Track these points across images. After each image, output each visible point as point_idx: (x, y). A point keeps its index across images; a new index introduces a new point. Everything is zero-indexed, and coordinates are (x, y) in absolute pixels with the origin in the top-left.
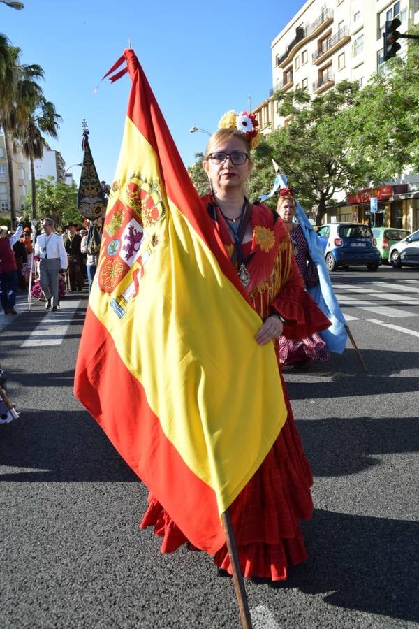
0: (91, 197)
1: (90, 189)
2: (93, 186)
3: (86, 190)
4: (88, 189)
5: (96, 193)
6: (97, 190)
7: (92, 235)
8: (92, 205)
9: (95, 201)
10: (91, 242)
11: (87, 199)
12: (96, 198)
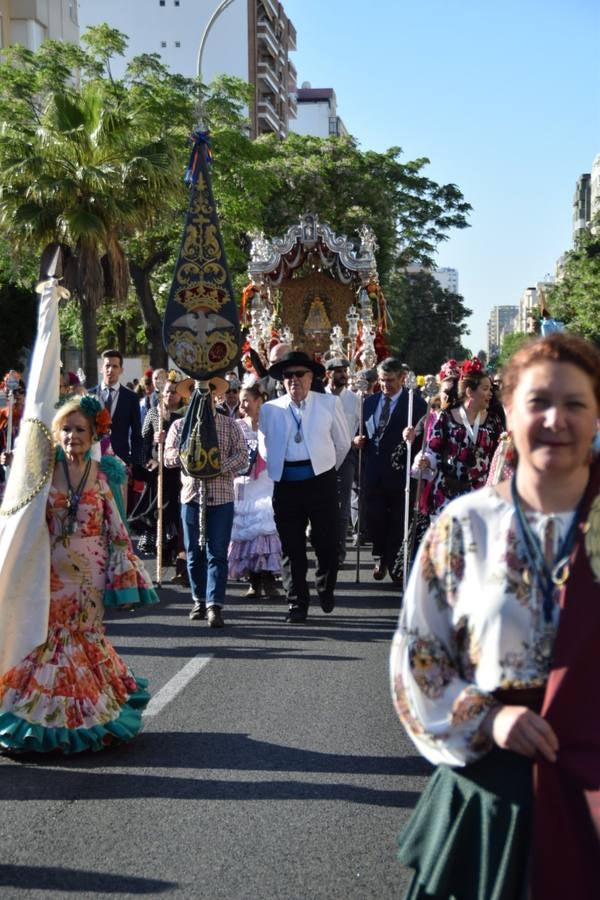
0: (201, 313)
1: (201, 290)
2: (210, 284)
3: (189, 294)
4: (194, 291)
5: (216, 305)
6: (221, 296)
7: (195, 420)
8: (203, 339)
9: (211, 326)
10: (190, 438)
11: (189, 320)
12: (216, 318)
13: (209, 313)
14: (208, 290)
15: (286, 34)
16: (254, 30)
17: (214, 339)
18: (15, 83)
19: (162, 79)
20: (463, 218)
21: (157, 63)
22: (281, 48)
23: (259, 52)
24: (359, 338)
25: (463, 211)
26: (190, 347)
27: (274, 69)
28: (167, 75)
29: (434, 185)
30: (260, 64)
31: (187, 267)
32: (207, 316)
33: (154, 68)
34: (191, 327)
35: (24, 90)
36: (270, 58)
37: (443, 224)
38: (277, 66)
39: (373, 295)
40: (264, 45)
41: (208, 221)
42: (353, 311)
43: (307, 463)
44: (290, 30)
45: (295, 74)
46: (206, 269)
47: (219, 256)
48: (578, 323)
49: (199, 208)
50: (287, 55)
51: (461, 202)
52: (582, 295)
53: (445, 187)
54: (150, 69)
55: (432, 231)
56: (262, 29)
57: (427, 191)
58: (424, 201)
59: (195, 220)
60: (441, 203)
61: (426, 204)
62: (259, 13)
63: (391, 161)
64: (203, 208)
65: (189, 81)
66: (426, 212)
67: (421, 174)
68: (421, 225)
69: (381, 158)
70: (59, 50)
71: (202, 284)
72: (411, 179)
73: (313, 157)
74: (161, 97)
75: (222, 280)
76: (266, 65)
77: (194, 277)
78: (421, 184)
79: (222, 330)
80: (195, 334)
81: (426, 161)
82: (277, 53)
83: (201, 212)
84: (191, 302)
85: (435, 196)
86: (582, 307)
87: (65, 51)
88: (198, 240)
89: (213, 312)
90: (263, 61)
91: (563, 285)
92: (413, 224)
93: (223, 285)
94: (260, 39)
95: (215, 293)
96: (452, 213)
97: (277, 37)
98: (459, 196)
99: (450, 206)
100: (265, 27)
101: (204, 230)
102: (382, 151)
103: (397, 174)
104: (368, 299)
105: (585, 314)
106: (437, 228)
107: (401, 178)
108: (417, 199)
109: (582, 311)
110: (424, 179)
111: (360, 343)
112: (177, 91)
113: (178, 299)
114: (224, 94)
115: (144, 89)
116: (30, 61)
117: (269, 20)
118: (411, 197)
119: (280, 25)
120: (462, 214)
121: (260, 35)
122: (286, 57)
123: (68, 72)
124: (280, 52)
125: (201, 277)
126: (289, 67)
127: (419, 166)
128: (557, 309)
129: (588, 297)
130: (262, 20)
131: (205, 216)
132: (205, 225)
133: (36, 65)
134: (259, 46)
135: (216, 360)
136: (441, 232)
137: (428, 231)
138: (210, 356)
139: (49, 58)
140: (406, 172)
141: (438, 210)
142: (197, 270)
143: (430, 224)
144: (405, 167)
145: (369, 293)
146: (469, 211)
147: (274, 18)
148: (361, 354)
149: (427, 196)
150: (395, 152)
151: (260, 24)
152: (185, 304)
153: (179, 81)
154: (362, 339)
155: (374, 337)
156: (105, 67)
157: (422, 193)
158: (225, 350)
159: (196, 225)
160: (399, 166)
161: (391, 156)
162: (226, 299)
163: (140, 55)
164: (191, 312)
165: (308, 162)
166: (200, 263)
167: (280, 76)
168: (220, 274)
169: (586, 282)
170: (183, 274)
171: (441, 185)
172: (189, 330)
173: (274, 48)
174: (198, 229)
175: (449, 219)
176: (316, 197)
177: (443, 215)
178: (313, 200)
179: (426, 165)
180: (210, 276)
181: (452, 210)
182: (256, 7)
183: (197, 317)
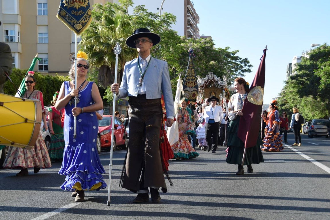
13: (192, 87)
14: (192, 82)
15: (196, 18)
16: (186, 16)
17: (193, 93)
18: (96, 15)
19: (145, 14)
20: (250, 69)
21: (143, 8)
22: (195, 22)
23: (187, 23)
24: (222, 101)
25: (250, 67)
26: (188, 94)
27: (192, 29)
28: (147, 12)
29: (240, 59)
30: (188, 27)
31: (187, 78)
32: (192, 88)
33: (142, 10)
34: (188, 90)
35: (99, 18)
36: (191, 25)
37: (243, 71)
38: (193, 27)
39: (226, 91)
40: (189, 21)
41: (192, 68)
42: (221, 94)
43: (214, 120)
44: (197, 17)
45: (199, 30)
46: (192, 78)
47: (194, 75)
48: (288, 105)
49: (190, 65)
50: (196, 24)
51: (249, 64)
52: (289, 95)
53: (244, 59)
54: (141, 11)
55: (240, 73)
56: (189, 16)
57: (238, 61)
58: (237, 63)
59: (189, 68)
60: (243, 64)
61: (238, 65)
62: (187, 12)
63: (226, 51)
64: (191, 65)
65: (154, 15)
66: (238, 67)
67: (236, 55)
68: (236, 71)
69: (223, 50)
70: (111, 5)
71: (191, 81)
72: (233, 56)
73: (198, 43)
74: (145, 20)
75: (195, 80)
76: (190, 27)
77: (189, 80)
78: (236, 58)
79: (195, 91)
80: (189, 91)
81: (238, 51)
82: (193, 23)
83: (191, 66)
84: (188, 85)
85: (241, 62)
86: (289, 99)
87: (113, 6)
88: (190, 72)
89: (193, 87)
90: (189, 26)
91: (283, 93)
92: (233, 71)
93: (195, 81)
94: (188, 19)
95: (193, 83)
96: (246, 68)
97: (193, 19)
98: (248, 62)
99: (246, 65)
100: (189, 15)
101: (191, 70)
102: (224, 48)
103: (228, 55)
104: (225, 92)
105: (290, 101)
106: (241, 72)
107: (230, 57)
108: (235, 63)
109: (289, 100)
110: (237, 56)
111: (223, 102)
112: (150, 18)
113: (185, 84)
114: (166, 19)
115: (139, 18)
116: (102, 9)
117: (190, 13)
118: (233, 62)
119: (194, 15)
120: (250, 68)
121: (188, 18)
122: (196, 25)
123: (114, 12)
124: (194, 23)
125: (190, 80)
126: (197, 28)
127: (236, 53)
128: (281, 101)
129: (291, 95)
130: (189, 13)
131: (192, 67)
132: (191, 69)
133: (104, 10)
134: (187, 21)
135: (193, 97)
136: (243, 74)
137: (238, 73)
138: (192, 96)
139: (108, 8)
140: (231, 55)
141: (242, 67)
142: (190, 78)
143: (239, 71)
144: (231, 53)
145: (225, 90)
146: (252, 67)
147: (192, 13)
148: (223, 105)
149: (238, 62)
150: (228, 48)
151: (188, 15)
152: (187, 85)
153: (150, 14)
154: (223, 101)
155: (226, 101)
156: (126, 11)
157: (236, 61)
158: (195, 95)
159: (190, 69)
160: (229, 52)
161: (227, 50)
162: (196, 84)
163: (138, 6)
164: (188, 87)
165: (196, 45)
166: (190, 77)
167: (194, 31)
168: (194, 79)
169: (290, 91)
170: (187, 79)
171: (243, 59)
172: (188, 91)
173: (192, 22)
174: (190, 70)
175: (245, 70)
176: (198, 56)
177: (243, 68)
178: (197, 57)
179: (238, 53)
180: (192, 79)
181: (246, 67)
182: (187, 10)
183: (189, 88)
